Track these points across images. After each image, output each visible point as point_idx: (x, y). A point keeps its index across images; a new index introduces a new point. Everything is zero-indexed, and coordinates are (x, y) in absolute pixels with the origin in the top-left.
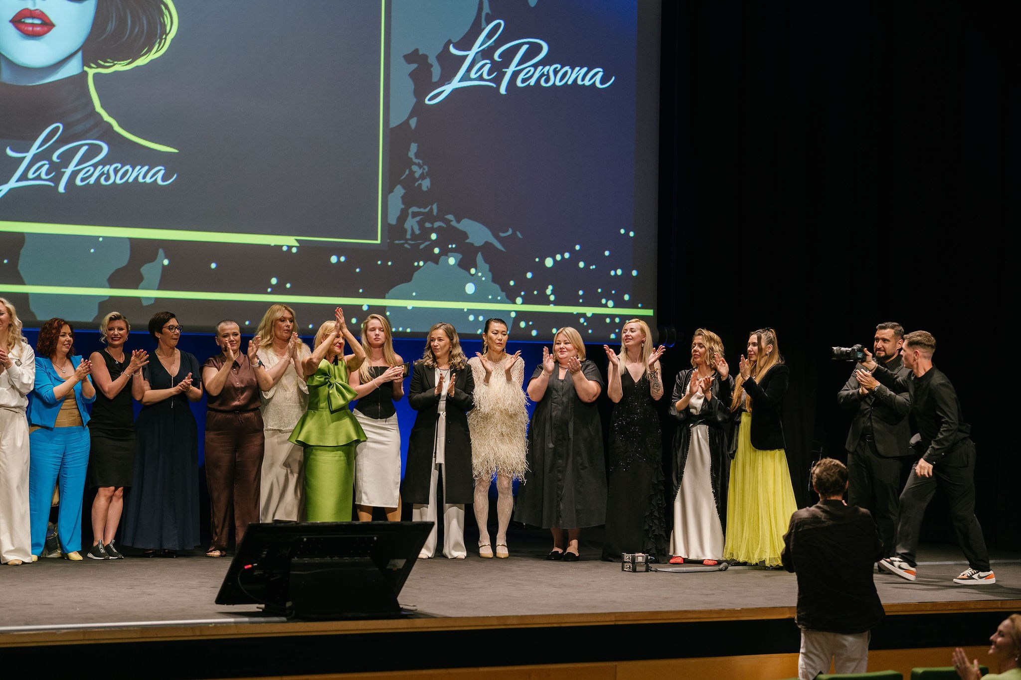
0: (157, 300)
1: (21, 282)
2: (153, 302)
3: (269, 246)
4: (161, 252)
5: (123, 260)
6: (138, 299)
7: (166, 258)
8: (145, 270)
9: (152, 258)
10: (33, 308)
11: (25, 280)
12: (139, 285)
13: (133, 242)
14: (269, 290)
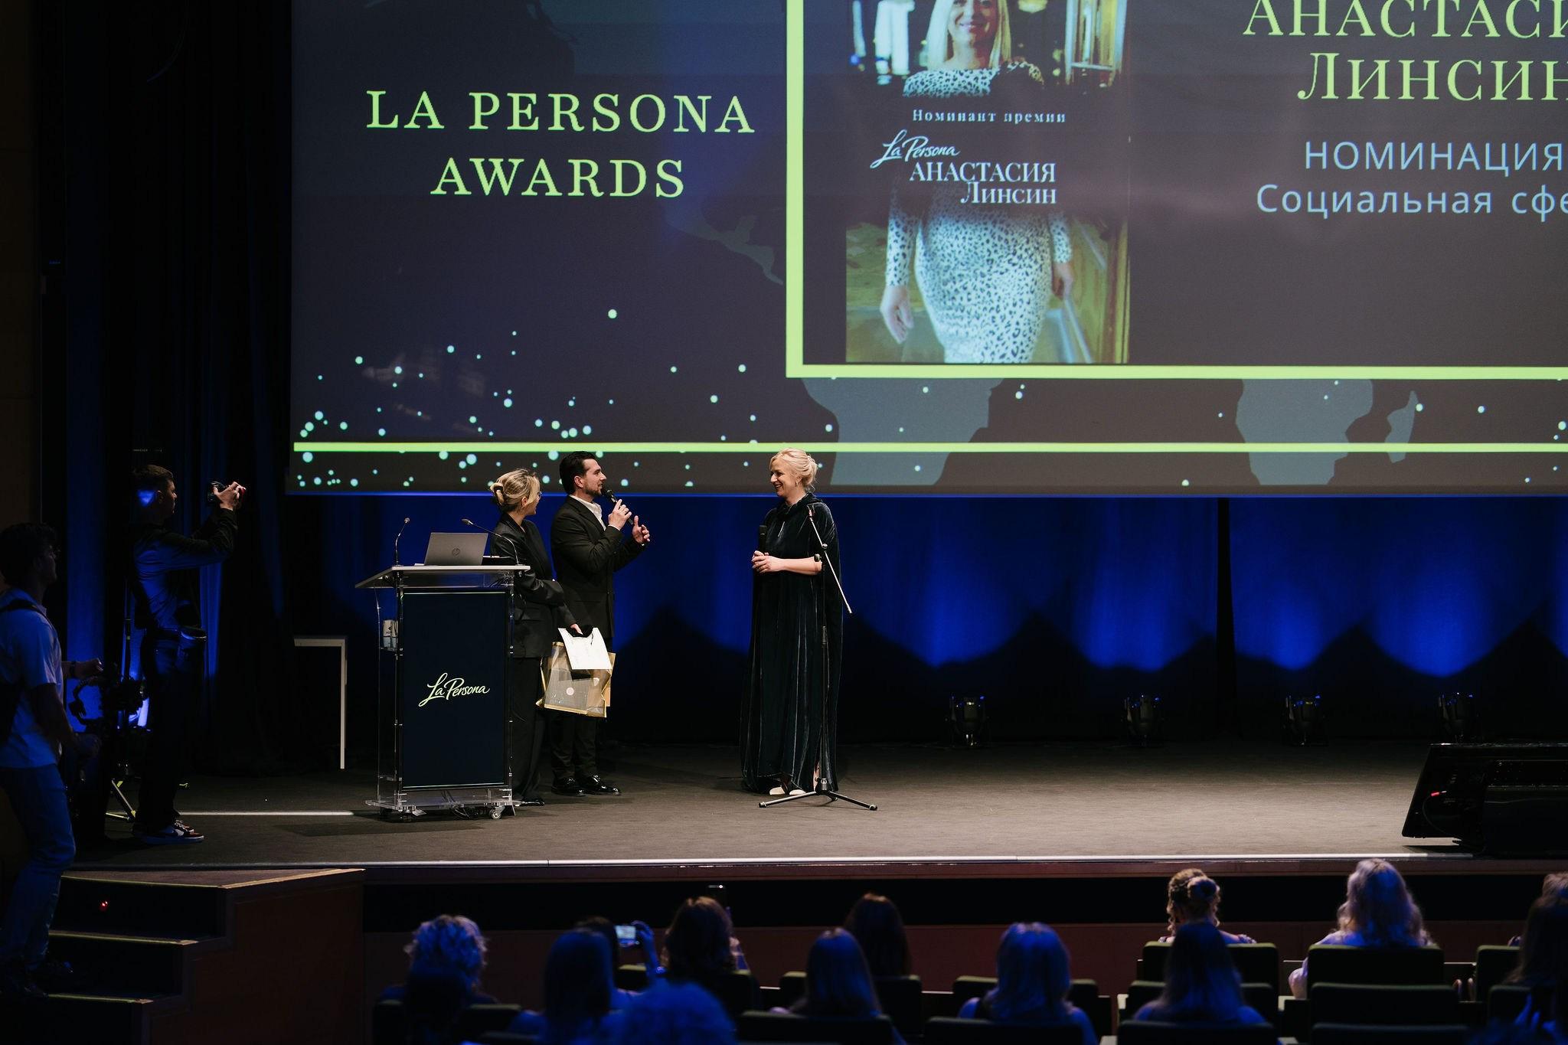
0: (1409, 455)
1: (1241, 440)
2: (1403, 458)
3: (1555, 381)
4: (1413, 396)
5: (1364, 407)
6: (1384, 456)
7: (1420, 402)
8: (1393, 418)
9: (1403, 403)
10: (1255, 469)
11: (1246, 439)
12: (1386, 436)
13: (1377, 384)
14: (1556, 437)
